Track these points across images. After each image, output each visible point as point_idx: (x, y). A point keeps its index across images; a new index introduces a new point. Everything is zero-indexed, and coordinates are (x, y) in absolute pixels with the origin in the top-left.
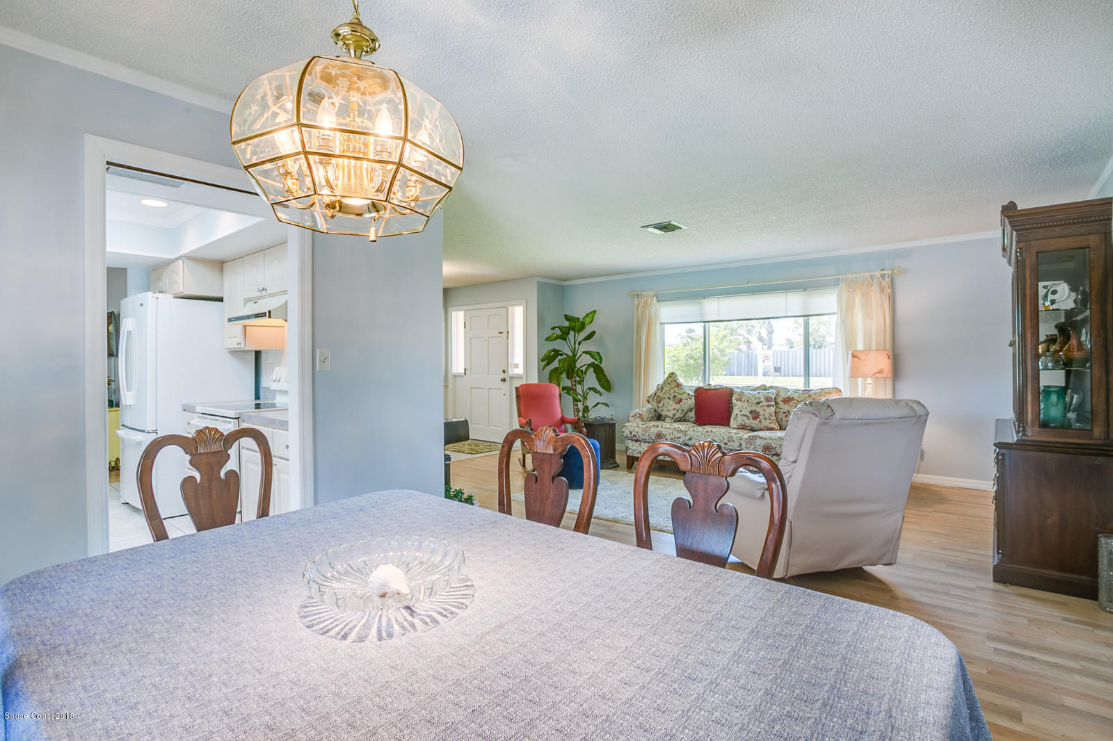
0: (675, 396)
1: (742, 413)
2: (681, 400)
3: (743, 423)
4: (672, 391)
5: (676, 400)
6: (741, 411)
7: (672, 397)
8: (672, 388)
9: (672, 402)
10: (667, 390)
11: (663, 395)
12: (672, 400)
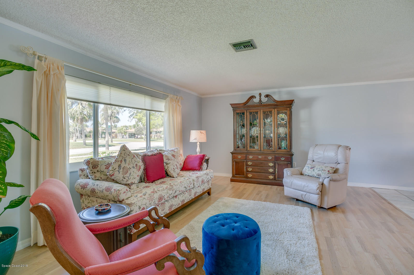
2: (140, 167)
7: (135, 166)
8: (133, 158)
9: (136, 170)
10: (129, 161)
11: (128, 165)
12: (135, 168)
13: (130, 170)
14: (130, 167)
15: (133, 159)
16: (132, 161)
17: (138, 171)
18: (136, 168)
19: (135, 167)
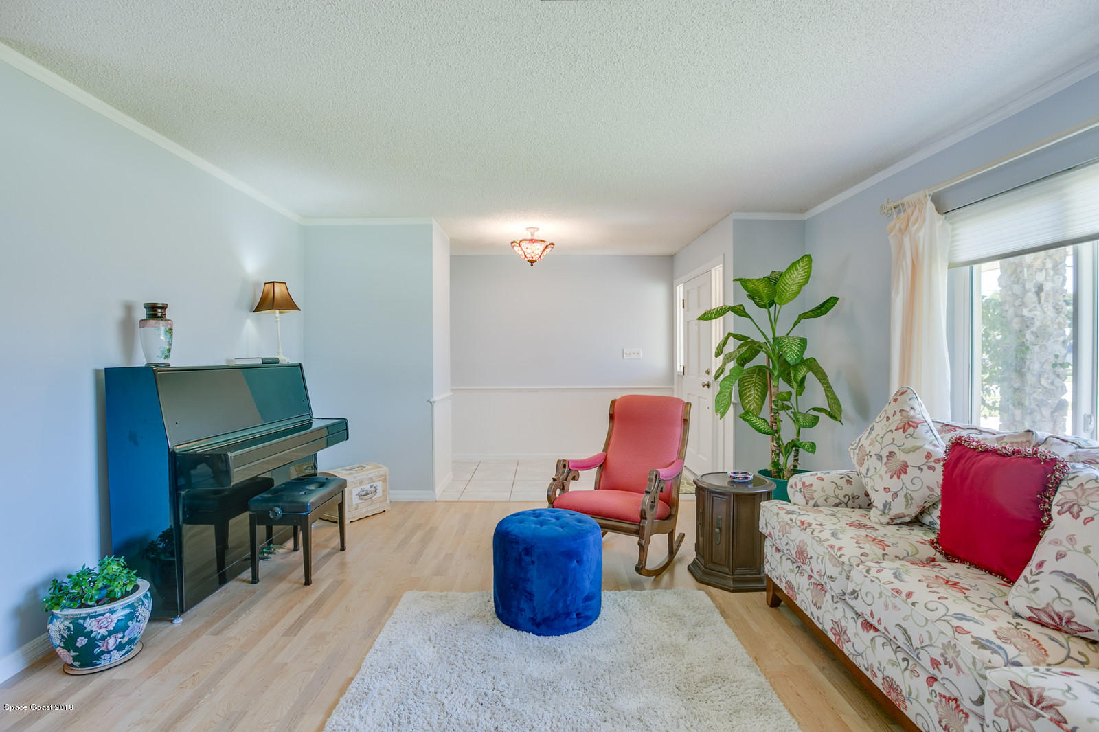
0: (891, 454)
1: (1063, 565)
2: (904, 469)
3: (1059, 607)
4: (889, 437)
5: (895, 465)
6: (1060, 556)
7: (885, 454)
8: (891, 431)
9: (884, 468)
10: (878, 435)
11: (870, 445)
12: (883, 462)
13: (868, 459)
14: (870, 452)
15: (890, 433)
16: (882, 438)
17: (889, 474)
18: (885, 464)
19: (885, 460)
